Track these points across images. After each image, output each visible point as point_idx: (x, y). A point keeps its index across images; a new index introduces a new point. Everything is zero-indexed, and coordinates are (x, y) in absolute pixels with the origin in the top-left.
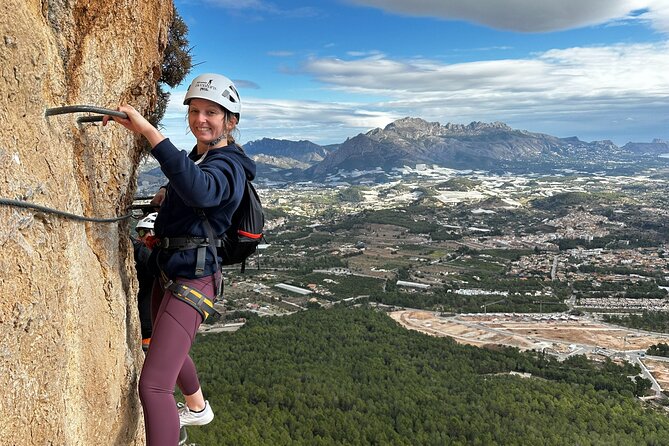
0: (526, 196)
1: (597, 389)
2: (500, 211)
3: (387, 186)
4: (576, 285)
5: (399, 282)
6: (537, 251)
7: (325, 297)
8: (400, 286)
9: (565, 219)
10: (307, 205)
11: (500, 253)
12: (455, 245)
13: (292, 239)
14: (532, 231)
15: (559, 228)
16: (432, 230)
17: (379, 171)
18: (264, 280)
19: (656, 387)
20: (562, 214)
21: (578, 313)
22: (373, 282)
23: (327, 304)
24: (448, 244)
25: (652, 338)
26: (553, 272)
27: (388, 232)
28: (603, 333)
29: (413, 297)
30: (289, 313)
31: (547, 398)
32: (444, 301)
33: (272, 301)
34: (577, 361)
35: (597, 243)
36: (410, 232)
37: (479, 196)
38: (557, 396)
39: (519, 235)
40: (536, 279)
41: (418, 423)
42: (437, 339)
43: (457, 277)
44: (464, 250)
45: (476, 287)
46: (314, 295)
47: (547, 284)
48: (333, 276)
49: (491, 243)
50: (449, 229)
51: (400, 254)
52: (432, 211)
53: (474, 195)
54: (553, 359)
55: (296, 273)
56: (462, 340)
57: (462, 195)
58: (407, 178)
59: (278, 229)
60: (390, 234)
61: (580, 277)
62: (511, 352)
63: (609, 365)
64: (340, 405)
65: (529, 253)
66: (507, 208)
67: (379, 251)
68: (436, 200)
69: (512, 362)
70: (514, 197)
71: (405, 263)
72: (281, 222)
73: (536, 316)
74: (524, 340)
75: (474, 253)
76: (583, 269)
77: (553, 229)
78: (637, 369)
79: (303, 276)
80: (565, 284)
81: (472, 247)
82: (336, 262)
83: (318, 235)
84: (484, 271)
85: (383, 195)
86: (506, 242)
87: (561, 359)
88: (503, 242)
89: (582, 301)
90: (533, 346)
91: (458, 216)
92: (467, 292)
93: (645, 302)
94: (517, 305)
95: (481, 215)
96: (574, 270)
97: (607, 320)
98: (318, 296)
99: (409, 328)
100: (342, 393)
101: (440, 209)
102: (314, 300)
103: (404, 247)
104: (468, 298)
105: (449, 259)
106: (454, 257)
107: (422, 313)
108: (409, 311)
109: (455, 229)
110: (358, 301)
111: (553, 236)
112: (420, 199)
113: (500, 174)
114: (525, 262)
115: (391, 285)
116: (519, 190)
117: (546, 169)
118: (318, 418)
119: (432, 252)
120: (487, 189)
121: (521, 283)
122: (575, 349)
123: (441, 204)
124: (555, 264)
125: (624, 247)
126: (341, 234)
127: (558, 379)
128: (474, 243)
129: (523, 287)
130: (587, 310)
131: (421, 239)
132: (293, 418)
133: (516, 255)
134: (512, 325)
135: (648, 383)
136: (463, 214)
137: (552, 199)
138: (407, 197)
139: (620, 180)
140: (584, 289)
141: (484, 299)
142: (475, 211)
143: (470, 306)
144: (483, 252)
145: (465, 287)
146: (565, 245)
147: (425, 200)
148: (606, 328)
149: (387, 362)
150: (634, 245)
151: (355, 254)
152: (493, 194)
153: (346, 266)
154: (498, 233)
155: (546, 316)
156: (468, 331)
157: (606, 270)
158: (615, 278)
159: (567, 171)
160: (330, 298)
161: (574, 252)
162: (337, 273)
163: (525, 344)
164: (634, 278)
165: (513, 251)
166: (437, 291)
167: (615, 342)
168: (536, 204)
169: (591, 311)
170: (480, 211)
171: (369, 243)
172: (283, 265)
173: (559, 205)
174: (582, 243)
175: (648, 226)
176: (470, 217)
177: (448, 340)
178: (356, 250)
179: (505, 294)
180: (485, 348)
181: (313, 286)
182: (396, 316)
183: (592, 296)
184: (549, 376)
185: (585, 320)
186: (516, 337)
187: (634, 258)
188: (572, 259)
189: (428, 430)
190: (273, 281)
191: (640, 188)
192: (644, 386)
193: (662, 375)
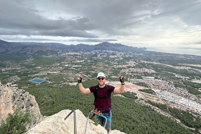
3: (102, 54)
4: (130, 76)
6: (125, 68)
11: (119, 68)
12: (112, 67)
13: (85, 64)
14: (124, 64)
16: (109, 64)
17: (100, 51)
18: (80, 74)
20: (129, 61)
26: (127, 73)
27: (101, 64)
32: (110, 79)
34: (128, 92)
35: (134, 67)
36: (105, 64)
37: (116, 56)
39: (122, 65)
43: (112, 74)
44: (113, 68)
45: (115, 76)
48: (92, 73)
49: (118, 66)
50: (111, 63)
55: (86, 72)
57: (114, 56)
58: (105, 52)
59: (83, 62)
61: (130, 74)
66: (120, 59)
67: (100, 67)
68: (109, 57)
71: (104, 70)
72: (83, 61)
77: (127, 64)
79: (88, 74)
80: (128, 75)
83: (90, 64)
84: (116, 72)
86: (120, 66)
87: (126, 92)
89: (130, 79)
92: (113, 77)
93: (139, 80)
95: (116, 60)
96: (130, 72)
97: (133, 83)
98: (89, 77)
101: (110, 59)
103: (104, 67)
105: (111, 70)
112: (107, 57)
113: (120, 52)
114: (122, 70)
116: (123, 56)
119: (108, 68)
120: (118, 55)
124: (127, 71)
125: (138, 68)
126: (94, 64)
128: (115, 66)
130: (131, 81)
131: (107, 65)
136: (114, 60)
137: (127, 58)
138: (105, 56)
141: (116, 78)
143: (113, 80)
144: (116, 68)
146: (129, 67)
148: (133, 85)
150: (139, 68)
153: (94, 71)
154: (119, 64)
158: (135, 74)
159: (130, 52)
160: (91, 78)
161: (130, 69)
164: (138, 74)
165: (121, 68)
166: (109, 76)
168: (125, 59)
171: (98, 66)
172: (84, 70)
174: (131, 67)
175: (141, 64)
178: (96, 67)
183: (132, 78)
185: (130, 83)
187: (139, 70)
191: (141, 56)
193: (140, 95)
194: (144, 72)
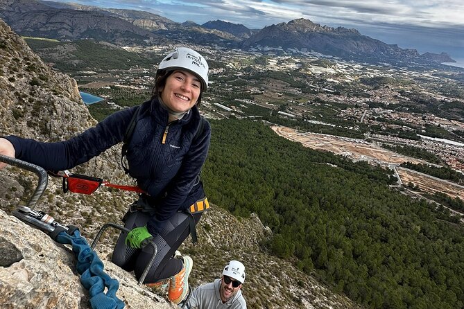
0: (358, 75)
1: (369, 178)
2: (342, 82)
3: (283, 58)
4: (373, 127)
5: (279, 112)
6: (357, 106)
7: (239, 114)
8: (280, 114)
9: (377, 91)
10: (236, 63)
11: (337, 104)
12: (314, 97)
13: (226, 81)
14: (357, 95)
15: (372, 95)
16: (304, 88)
17: (280, 48)
18: (208, 100)
19: (400, 182)
20: (376, 88)
21: (369, 141)
22: (266, 110)
23: (240, 118)
24: (310, 95)
25: (405, 159)
26: (362, 118)
27: (278, 84)
28: (380, 152)
29: (285, 120)
30: (219, 119)
31: (342, 177)
32: (301, 125)
33: (212, 111)
34: (363, 164)
35: (391, 107)
36: (291, 86)
37: (333, 72)
38: (348, 178)
39: (349, 96)
40: (352, 121)
41: (276, 178)
42: (293, 143)
43: (311, 114)
44: (318, 100)
45: (320, 120)
46: (234, 112)
47: (357, 124)
48: (245, 104)
49: (333, 99)
50: (312, 87)
51: (283, 97)
52: (305, 76)
53: (330, 70)
54: (351, 160)
55: (226, 99)
56: (306, 145)
57: (324, 70)
58: (294, 55)
59: (219, 74)
60: (280, 85)
61: (376, 123)
62: (330, 154)
63: (379, 168)
64: (239, 164)
65: (352, 107)
66: (346, 81)
67: (272, 94)
68: (308, 70)
69: (329, 159)
70: (351, 75)
71: (285, 102)
72: (221, 70)
73: (347, 139)
74: (338, 149)
75: (323, 102)
76: (379, 120)
77: (368, 96)
78: (393, 172)
79: (229, 101)
80: (367, 125)
81: (322, 99)
82: (248, 97)
83: (240, 80)
84: (325, 112)
85: (279, 63)
86: (341, 99)
87: (354, 161)
88: (340, 99)
89: (374, 135)
90: (341, 153)
91: (319, 81)
92: (314, 122)
93: (407, 141)
94: (338, 133)
95: (331, 82)
96: (374, 119)
97: (384, 147)
98: (236, 113)
99: (280, 135)
100: (241, 159)
101: (310, 76)
102: (233, 114)
103: (285, 94)
104: (314, 125)
105: (308, 103)
106: (312, 103)
107: (288, 129)
108: (282, 127)
109: (315, 88)
110: (256, 118)
111: (368, 99)
112: (300, 69)
113: (347, 61)
114: (348, 111)
115: (275, 113)
116: (356, 71)
117: (374, 61)
118: (228, 168)
119: (300, 99)
120: (338, 68)
121: (344, 121)
122: (363, 158)
123: (310, 73)
124: (364, 115)
125: (406, 111)
126: (253, 82)
127: (350, 170)
128: (324, 97)
129: (344, 123)
130: (375, 140)
131: (296, 91)
132: (215, 166)
133: (344, 106)
134: (333, 142)
135: (396, 179)
136: (322, 80)
137: (372, 79)
138: (293, 66)
139: (414, 74)
140: (376, 130)
141: (322, 127)
142: (328, 80)
143: (314, 129)
144: (327, 102)
145: (313, 119)
146: (372, 105)
147: (303, 70)
148: (383, 150)
149: (266, 149)
150: (410, 111)
151: (259, 94)
152: (340, 71)
153: (253, 99)
154: (338, 94)
155: (352, 140)
156: (310, 141)
157: (391, 122)
158: (394, 126)
159: (386, 64)
160: (242, 115)
161: (376, 110)
162: (248, 102)
163: (338, 152)
164: (405, 128)
165: (344, 104)
166: (299, 119)
167: (385, 158)
168: (363, 81)
169: (377, 141)
170: (332, 80)
171: (267, 89)
172: (220, 94)
173: (376, 83)
174: (382, 106)
175: (422, 102)
176: (325, 83)
177: (299, 144)
178: (259, 92)
179: (334, 126)
180: (317, 150)
181: (234, 107)
182: (274, 129)
183: (381, 134)
184: (346, 168)
185: (372, 145)
186: (334, 147)
187: (409, 118)
188: (374, 113)
189: (280, 182)
190: (213, 101)
191: (424, 80)
192: (394, 180)
193: (405, 177)
194: (426, 125)
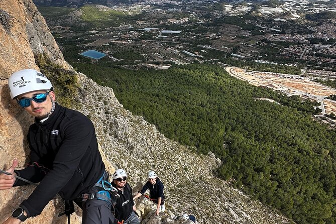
0: (304, 12)
1: (298, 110)
2: (289, 20)
4: (310, 62)
5: (232, 54)
6: (299, 44)
7: (201, 58)
8: (233, 56)
9: (319, 27)
10: (198, 11)
11: (281, 43)
12: (261, 37)
13: (190, 28)
14: (300, 33)
15: (315, 32)
16: (253, 29)
18: (178, 48)
19: (324, 112)
20: (319, 24)
21: (305, 76)
22: (222, 53)
23: (201, 62)
24: (259, 37)
25: (333, 92)
26: (302, 54)
27: (232, 28)
28: (312, 86)
29: (237, 62)
30: (186, 64)
32: (248, 64)
33: (180, 58)
34: (295, 98)
36: (243, 29)
37: (281, 11)
39: (293, 34)
40: (292, 58)
41: (227, 115)
42: (242, 81)
43: (258, 54)
44: (265, 40)
45: (265, 59)
46: (197, 57)
47: (296, 61)
48: (205, 49)
49: (278, 39)
50: (261, 29)
51: (236, 40)
52: (255, 18)
53: (278, 10)
54: (286, 95)
55: (190, 46)
56: (252, 83)
57: (273, 10)
59: (185, 23)
61: (314, 58)
62: (270, 91)
63: (308, 101)
64: (201, 105)
65: (294, 44)
66: (292, 19)
67: (227, 38)
68: (258, 12)
69: (268, 94)
70: (298, 13)
71: (237, 45)
72: (186, 19)
73: (286, 75)
74: (276, 86)
75: (269, 42)
76: (316, 55)
77: (311, 32)
79: (194, 47)
80: (305, 62)
81: (268, 39)
82: (207, 42)
83: (202, 28)
84: (270, 52)
85: (233, 8)
86: (285, 37)
87: (289, 95)
88: (284, 37)
89: (310, 70)
90: (280, 89)
91: (267, 21)
92: (260, 61)
95: (278, 21)
96: (312, 55)
97: (316, 81)
98: (198, 57)
99: (232, 75)
100: (203, 100)
101: (260, 17)
102: (197, 59)
103: (238, 37)
104: (260, 64)
105: (257, 44)
106: (259, 43)
107: (238, 70)
108: (234, 68)
109: (263, 29)
110: (213, 62)
111: (309, 36)
112: (252, 11)
114: (291, 49)
115: (229, 55)
116: (302, 8)
119: (250, 40)
120: (286, 7)
121: (285, 59)
122: (298, 93)
123: (260, 14)
124: (305, 51)
126: (212, 28)
128: (270, 37)
129: (285, 61)
130: (310, 75)
131: (247, 34)
132: (185, 108)
133: (287, 44)
134: (274, 78)
136: (270, 20)
137: (318, 14)
138: (245, 9)
140: (313, 65)
141: (266, 65)
142: (276, 19)
143: (260, 68)
144: (273, 42)
145: (260, 59)
146: (313, 41)
147: (254, 12)
148: (315, 84)
149: (221, 89)
151: (216, 39)
152: (288, 10)
153: (211, 44)
154: (283, 33)
155: (291, 76)
156: (254, 79)
157: (329, 56)
160: (203, 59)
161: (316, 45)
162: (207, 47)
163: (276, 88)
165: (288, 42)
166: (247, 60)
168: (308, 17)
170: (279, 19)
171: (223, 34)
172: (186, 42)
173: (320, 18)
174: (323, 41)
176: (273, 23)
177: (246, 82)
178: (217, 37)
179: (276, 64)
180: (260, 87)
181: (197, 53)
182: (228, 69)
183: (317, 69)
184: (281, 102)
185: (306, 79)
186: (274, 84)
188: (314, 49)
190: (181, 49)
192: (318, 111)
